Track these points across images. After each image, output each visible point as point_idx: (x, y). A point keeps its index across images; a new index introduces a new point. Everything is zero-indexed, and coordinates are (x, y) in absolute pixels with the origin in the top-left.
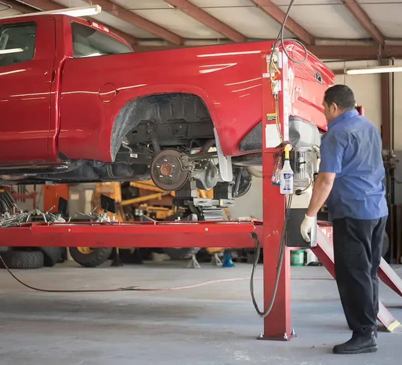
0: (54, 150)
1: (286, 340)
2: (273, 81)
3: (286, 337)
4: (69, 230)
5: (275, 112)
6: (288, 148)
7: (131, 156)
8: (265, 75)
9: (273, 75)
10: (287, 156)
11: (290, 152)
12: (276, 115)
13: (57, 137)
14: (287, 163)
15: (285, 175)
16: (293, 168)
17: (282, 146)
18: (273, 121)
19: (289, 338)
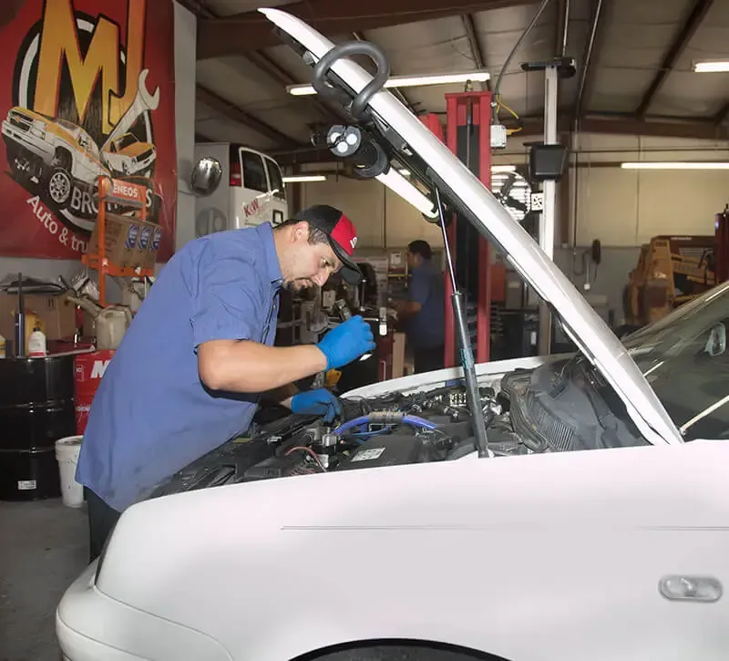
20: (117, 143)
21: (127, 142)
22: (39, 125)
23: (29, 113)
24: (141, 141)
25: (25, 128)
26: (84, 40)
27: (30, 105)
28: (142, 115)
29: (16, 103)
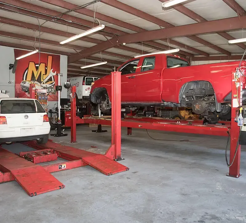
0: (160, 98)
1: (237, 178)
2: (236, 83)
3: (237, 177)
4: (165, 125)
5: (236, 94)
6: (241, 109)
7: (186, 100)
8: (233, 80)
9: (236, 80)
10: (241, 112)
11: (242, 110)
12: (237, 95)
13: (161, 94)
14: (241, 114)
15: (240, 119)
16: (243, 116)
17: (239, 107)
18: (236, 98)
19: (239, 177)
20: (45, 83)
21: (47, 82)
22: (27, 82)
23: (26, 81)
24: (51, 81)
25: (25, 83)
26: (37, 68)
27: (26, 80)
28: (51, 77)
29: (23, 80)
